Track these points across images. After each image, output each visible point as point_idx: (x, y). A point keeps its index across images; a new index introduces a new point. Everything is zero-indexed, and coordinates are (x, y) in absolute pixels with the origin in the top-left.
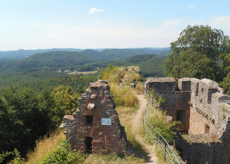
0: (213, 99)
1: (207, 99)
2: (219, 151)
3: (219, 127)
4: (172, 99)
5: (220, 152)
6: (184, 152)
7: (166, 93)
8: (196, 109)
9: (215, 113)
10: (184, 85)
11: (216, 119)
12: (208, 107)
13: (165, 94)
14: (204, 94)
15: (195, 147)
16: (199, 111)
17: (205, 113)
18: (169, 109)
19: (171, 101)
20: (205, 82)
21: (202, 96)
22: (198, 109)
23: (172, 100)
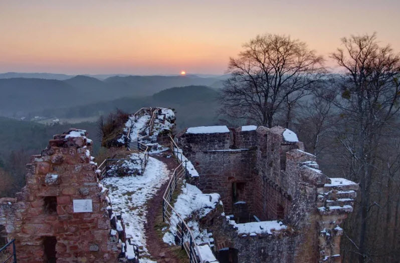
0: (288, 162)
1: (279, 160)
2: (297, 248)
3: (297, 207)
4: (224, 163)
5: (297, 250)
6: (239, 254)
7: (214, 153)
8: (264, 179)
9: (291, 184)
10: (244, 139)
11: (293, 194)
12: (281, 175)
13: (212, 156)
14: (275, 153)
15: (257, 244)
16: (268, 182)
17: (277, 185)
18: (220, 181)
19: (223, 167)
20: (277, 133)
21: (272, 156)
22: (267, 180)
23: (225, 165)
